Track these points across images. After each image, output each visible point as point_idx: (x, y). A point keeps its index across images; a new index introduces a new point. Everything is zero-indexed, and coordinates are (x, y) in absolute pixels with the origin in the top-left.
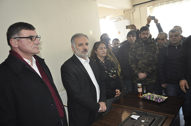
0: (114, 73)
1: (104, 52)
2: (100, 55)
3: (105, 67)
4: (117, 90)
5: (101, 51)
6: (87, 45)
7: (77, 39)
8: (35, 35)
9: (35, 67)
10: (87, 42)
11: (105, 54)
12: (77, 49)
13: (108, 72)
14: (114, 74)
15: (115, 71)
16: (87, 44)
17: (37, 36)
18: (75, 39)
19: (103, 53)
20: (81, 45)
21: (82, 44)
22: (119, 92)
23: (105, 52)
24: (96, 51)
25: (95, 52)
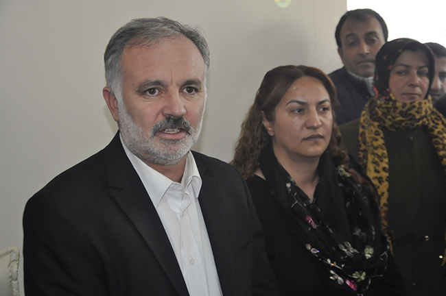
0: (356, 263)
1: (315, 128)
2: (291, 145)
3: (310, 220)
5: (297, 121)
6: (190, 90)
7: (135, 51)
10: (193, 74)
11: (316, 143)
12: (131, 111)
13: (323, 255)
14: (360, 270)
16: (191, 87)
18: (125, 53)
19: (307, 133)
20: (152, 88)
21: (158, 83)
23: (321, 132)
24: (271, 119)
25: (266, 124)
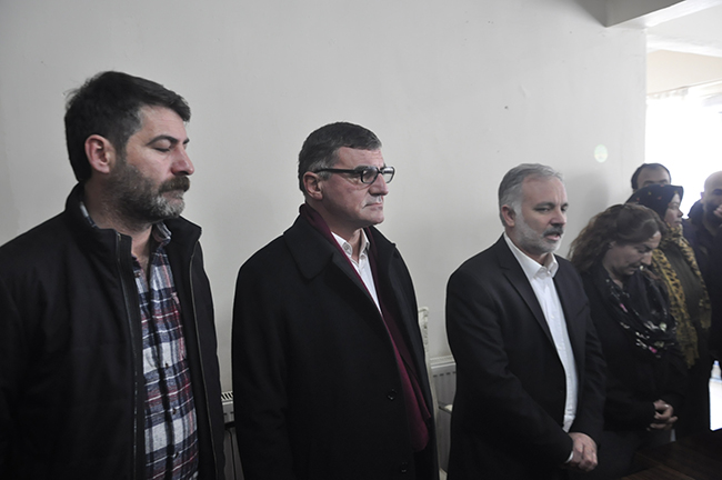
3: (623, 306)
4: (659, 404)
8: (376, 164)
9: (363, 269)
14: (660, 341)
15: (663, 327)
17: (382, 169)
22: (668, 414)
